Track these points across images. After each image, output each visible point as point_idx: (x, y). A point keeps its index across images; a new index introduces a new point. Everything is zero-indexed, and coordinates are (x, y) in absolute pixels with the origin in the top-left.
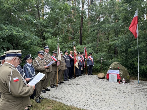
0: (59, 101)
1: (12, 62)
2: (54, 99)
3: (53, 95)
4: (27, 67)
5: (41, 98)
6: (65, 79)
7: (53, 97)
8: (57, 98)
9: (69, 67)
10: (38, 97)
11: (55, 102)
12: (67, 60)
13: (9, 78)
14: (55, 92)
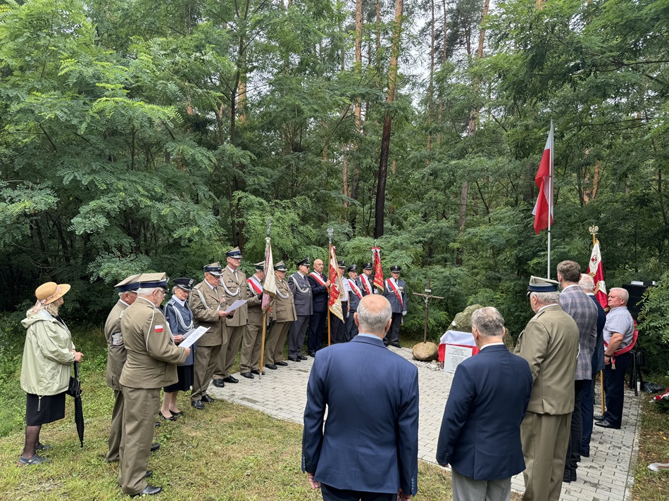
0: (256, 407)
1: (152, 297)
2: (245, 403)
3: (244, 394)
4: (174, 307)
5: (209, 397)
6: (292, 356)
7: (241, 399)
8: (255, 402)
9: (307, 313)
10: (200, 393)
11: (245, 409)
12: (302, 291)
13: (149, 324)
14: (251, 387)
